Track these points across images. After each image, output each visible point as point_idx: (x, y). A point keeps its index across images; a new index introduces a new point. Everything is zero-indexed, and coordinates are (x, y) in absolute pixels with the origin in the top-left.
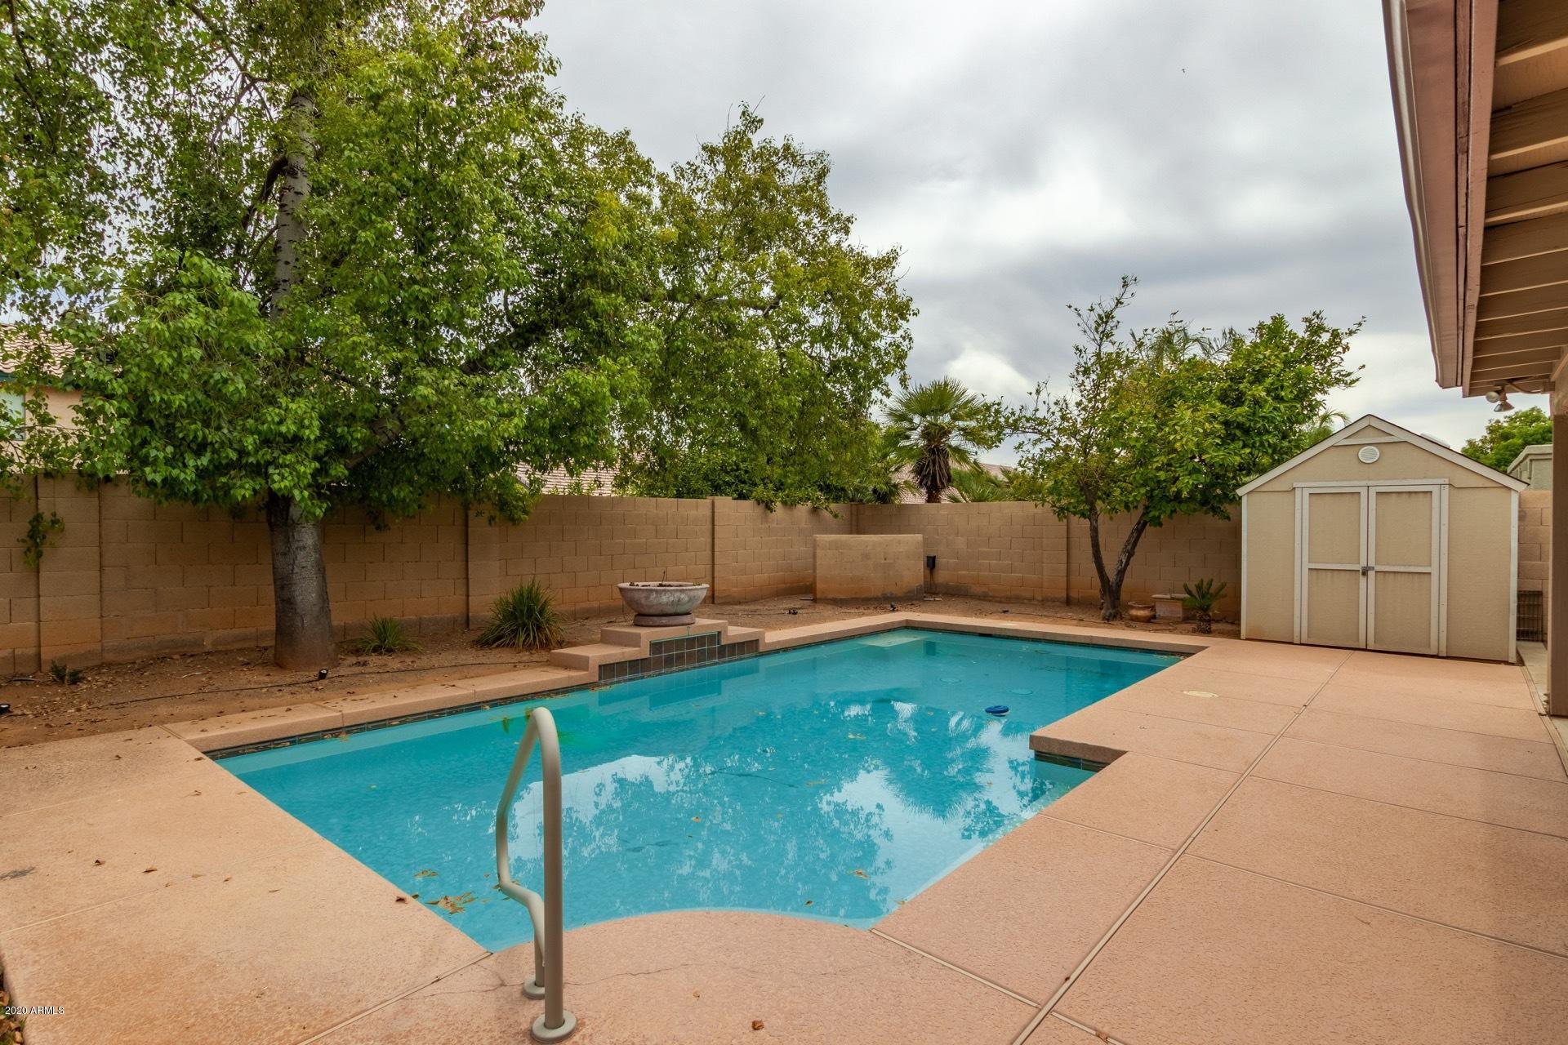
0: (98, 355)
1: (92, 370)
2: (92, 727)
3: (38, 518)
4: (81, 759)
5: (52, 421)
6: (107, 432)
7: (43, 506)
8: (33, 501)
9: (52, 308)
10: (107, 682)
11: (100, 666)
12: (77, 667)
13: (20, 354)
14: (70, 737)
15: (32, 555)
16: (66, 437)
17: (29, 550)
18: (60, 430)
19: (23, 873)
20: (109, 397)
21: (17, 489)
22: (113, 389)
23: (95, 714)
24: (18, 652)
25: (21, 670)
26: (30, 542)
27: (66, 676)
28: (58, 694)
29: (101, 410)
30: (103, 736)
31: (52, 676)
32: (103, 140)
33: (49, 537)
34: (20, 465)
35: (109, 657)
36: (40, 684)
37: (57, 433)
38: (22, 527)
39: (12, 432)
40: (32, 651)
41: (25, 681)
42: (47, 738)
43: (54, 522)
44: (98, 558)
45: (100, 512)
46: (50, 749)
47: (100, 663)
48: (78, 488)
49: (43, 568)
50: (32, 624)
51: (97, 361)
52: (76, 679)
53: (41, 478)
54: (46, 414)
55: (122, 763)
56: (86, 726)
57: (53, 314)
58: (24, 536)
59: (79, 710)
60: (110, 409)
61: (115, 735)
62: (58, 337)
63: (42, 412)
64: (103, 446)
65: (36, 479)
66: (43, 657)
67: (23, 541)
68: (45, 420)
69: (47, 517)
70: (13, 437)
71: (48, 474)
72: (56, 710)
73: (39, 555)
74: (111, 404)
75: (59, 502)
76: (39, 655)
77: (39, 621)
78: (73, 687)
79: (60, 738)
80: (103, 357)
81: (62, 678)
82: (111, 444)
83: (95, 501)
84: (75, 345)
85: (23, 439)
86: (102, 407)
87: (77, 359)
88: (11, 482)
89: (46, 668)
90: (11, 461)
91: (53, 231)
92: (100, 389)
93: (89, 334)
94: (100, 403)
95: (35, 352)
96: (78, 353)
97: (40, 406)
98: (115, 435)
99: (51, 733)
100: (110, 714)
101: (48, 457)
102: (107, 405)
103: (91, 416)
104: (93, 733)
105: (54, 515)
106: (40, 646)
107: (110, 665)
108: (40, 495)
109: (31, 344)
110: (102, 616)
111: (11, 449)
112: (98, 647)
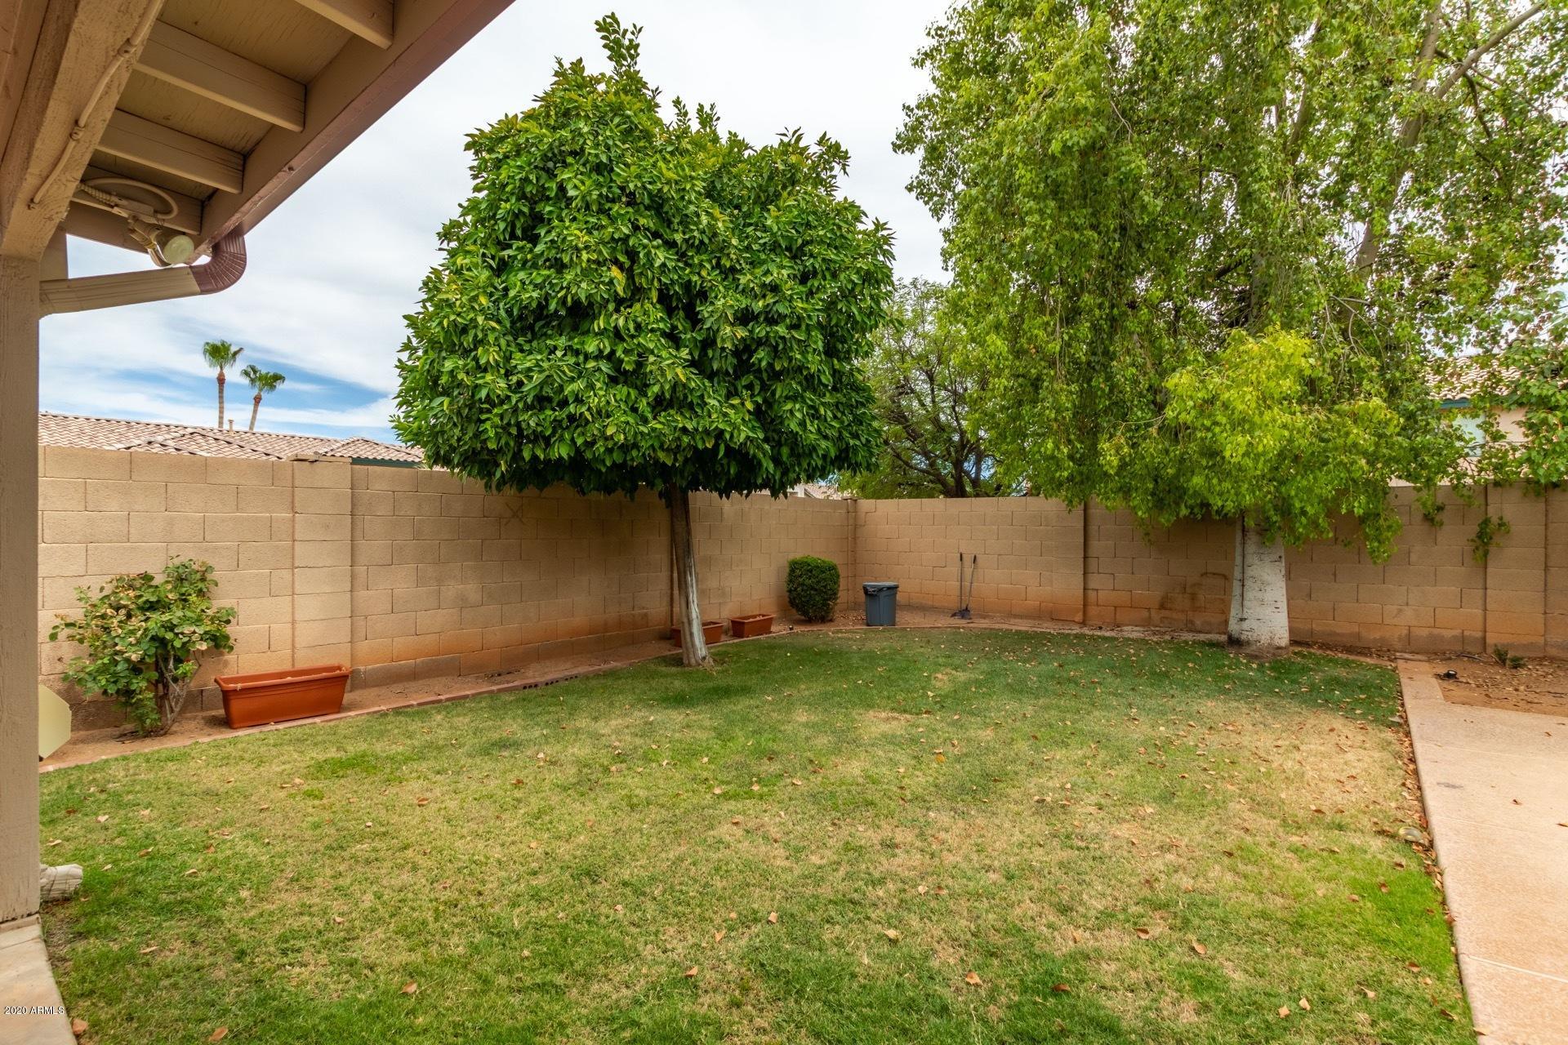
0: (1542, 372)
1: (1535, 387)
2: (1529, 706)
3: (1486, 522)
4: (1512, 726)
5: (1503, 437)
6: (1549, 441)
7: (1492, 512)
8: (1483, 508)
9: (1502, 337)
10: (1547, 674)
11: (1544, 658)
12: (1518, 654)
13: (1475, 383)
14: (1503, 708)
15: (1480, 552)
16: (1515, 450)
17: (1477, 548)
18: (1509, 443)
19: (1454, 787)
20: (1552, 409)
21: (1469, 497)
22: (1557, 401)
23: (1531, 697)
24: (1466, 633)
25: (1469, 649)
26: (1479, 542)
27: (1507, 660)
28: (1499, 674)
29: (1544, 422)
30: (1536, 715)
31: (1495, 658)
32: (1557, 168)
33: (1496, 539)
34: (1472, 477)
35: (1553, 652)
36: (1485, 663)
37: (1508, 447)
38: (1472, 529)
39: (1466, 450)
40: (1479, 634)
41: (1471, 657)
42: (1485, 705)
43: (1500, 525)
44: (1543, 559)
45: (1546, 516)
46: (1487, 712)
47: (1541, 655)
48: (1525, 495)
49: (1490, 563)
50: (1479, 612)
51: (1541, 378)
52: (1517, 664)
53: (1490, 488)
54: (1498, 431)
55: (1552, 740)
56: (1522, 704)
57: (1502, 343)
58: (1473, 536)
59: (1517, 690)
60: (1553, 420)
61: (1549, 717)
62: (1506, 363)
63: (1494, 429)
64: (1545, 455)
65: (1486, 488)
66: (1488, 641)
67: (1473, 540)
68: (1497, 437)
69: (1495, 520)
70: (1467, 454)
71: (1496, 484)
72: (1496, 685)
73: (1486, 553)
74: (1555, 416)
75: (1509, 508)
76: (1484, 638)
77: (1485, 610)
78: (1514, 671)
79: (1497, 707)
80: (1548, 373)
81: (1504, 661)
82: (1554, 451)
83: (1542, 506)
84: (1520, 368)
85: (1475, 455)
86: (1546, 418)
87: (1522, 380)
88: (1465, 492)
89: (1490, 650)
90: (1465, 475)
91: (1506, 267)
92: (1545, 403)
93: (1533, 356)
94: (1543, 415)
95: (1489, 379)
96: (1523, 375)
97: (1492, 425)
98: (1559, 444)
99: (1488, 701)
100: (1548, 700)
101: (1497, 468)
102: (1550, 416)
103: (1532, 428)
104: (1528, 711)
105: (1501, 519)
106: (1485, 631)
107: (1552, 660)
108: (1489, 501)
109: (1485, 373)
110: (1545, 613)
111: (1466, 465)
112: (1541, 641)
